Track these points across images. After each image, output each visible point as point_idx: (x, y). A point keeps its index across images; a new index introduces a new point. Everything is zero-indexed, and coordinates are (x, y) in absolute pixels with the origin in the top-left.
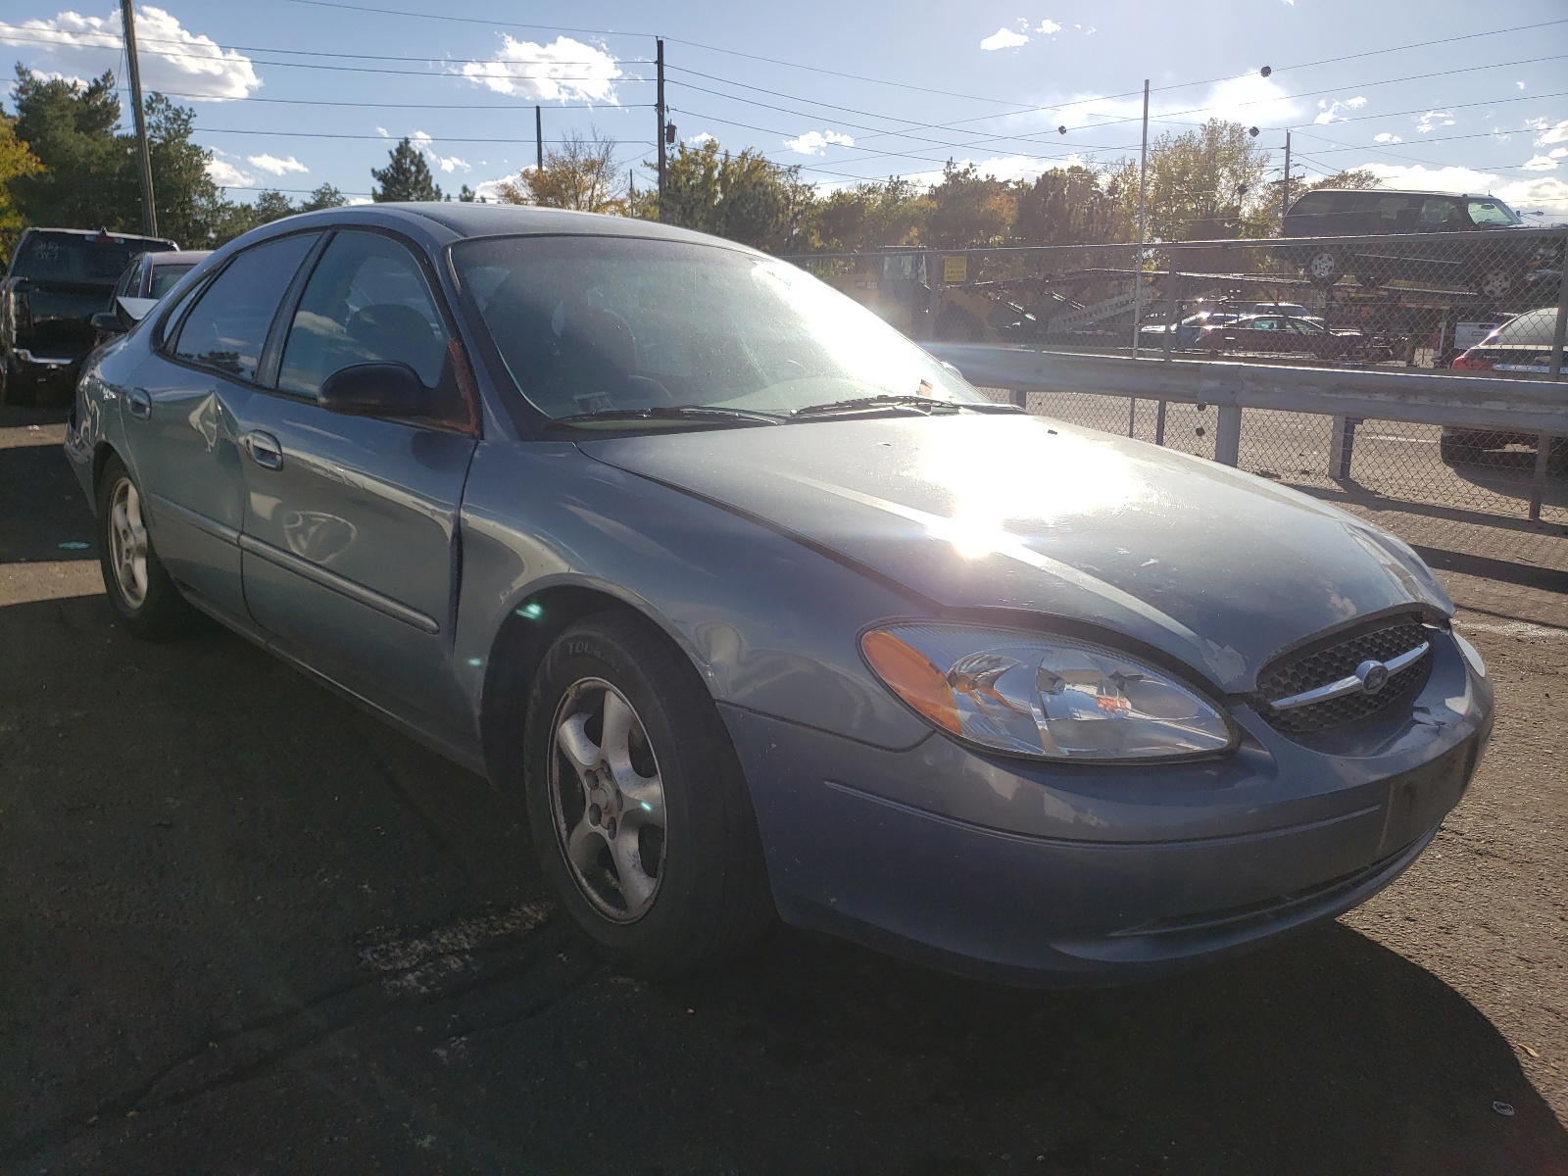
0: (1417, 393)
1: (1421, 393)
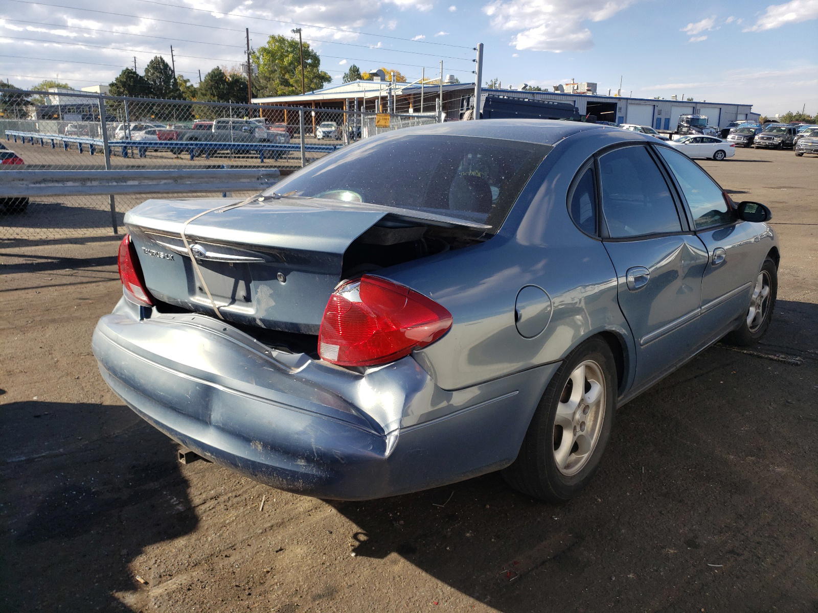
0: (91, 180)
1: (95, 180)
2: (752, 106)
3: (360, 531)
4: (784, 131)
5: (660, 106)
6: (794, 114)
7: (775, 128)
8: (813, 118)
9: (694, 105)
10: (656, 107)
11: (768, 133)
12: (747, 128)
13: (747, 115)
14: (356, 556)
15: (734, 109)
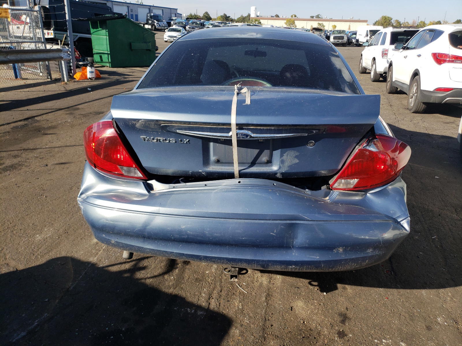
2: (177, 9)
3: (311, 280)
4: (199, 24)
5: (131, 7)
6: (193, 15)
7: (195, 22)
8: (201, 17)
9: (149, 7)
10: (129, 7)
11: (192, 25)
12: (181, 22)
13: (176, 14)
14: (326, 294)
15: (169, 10)
